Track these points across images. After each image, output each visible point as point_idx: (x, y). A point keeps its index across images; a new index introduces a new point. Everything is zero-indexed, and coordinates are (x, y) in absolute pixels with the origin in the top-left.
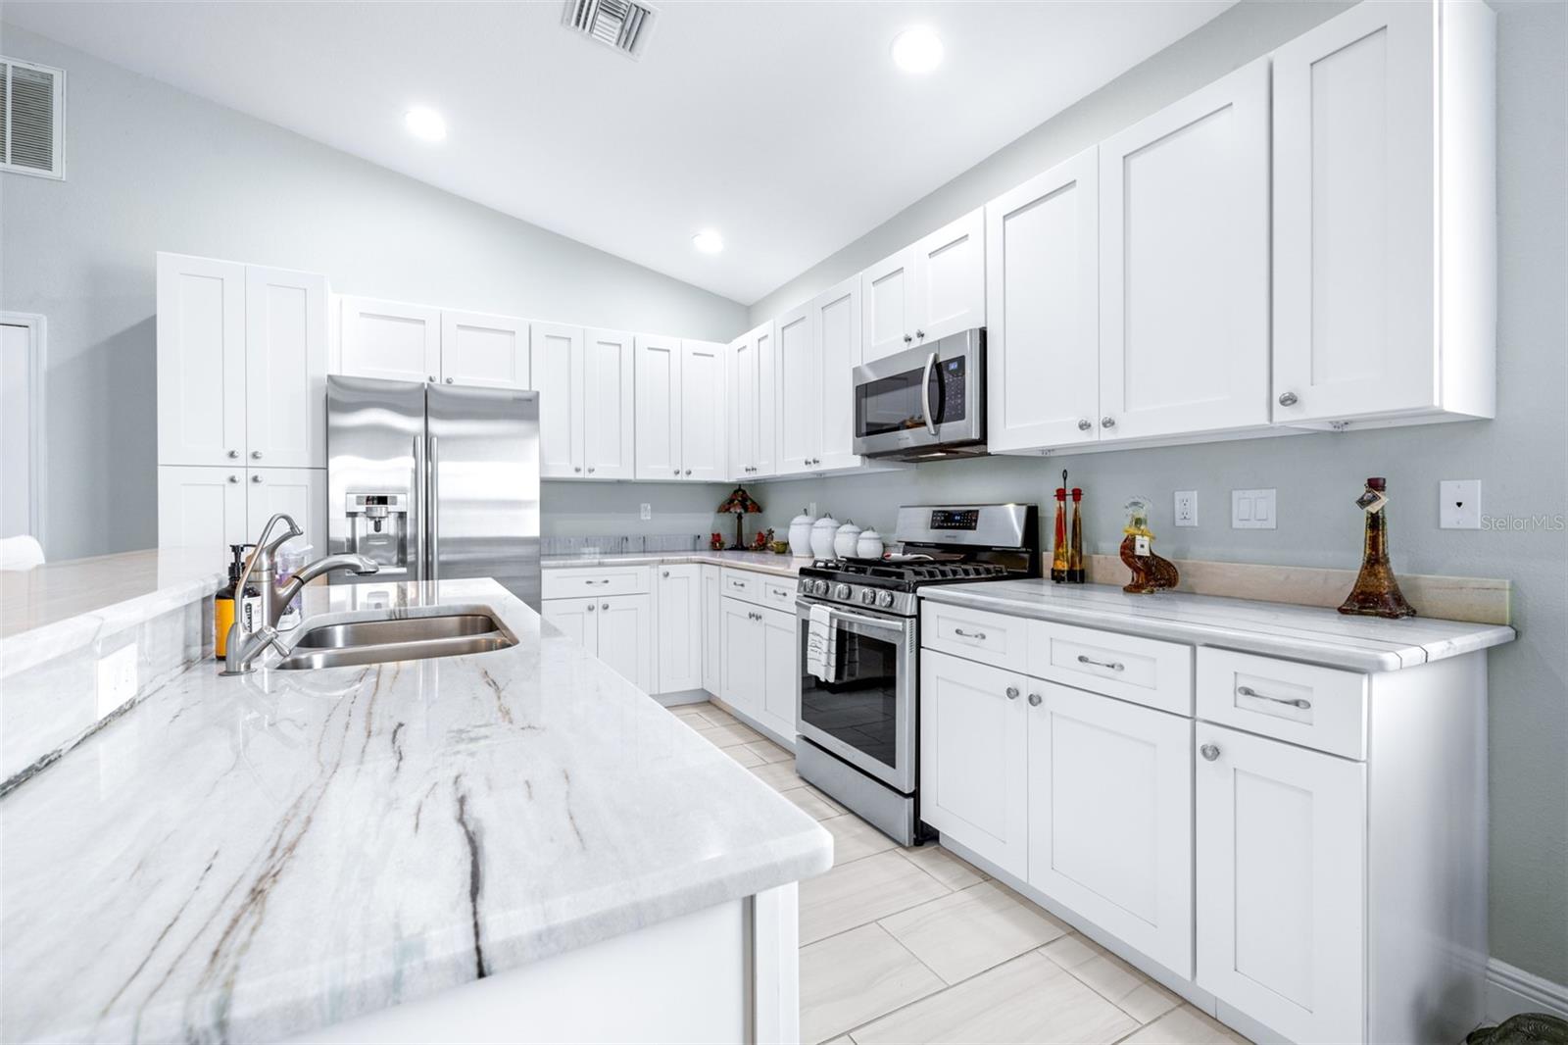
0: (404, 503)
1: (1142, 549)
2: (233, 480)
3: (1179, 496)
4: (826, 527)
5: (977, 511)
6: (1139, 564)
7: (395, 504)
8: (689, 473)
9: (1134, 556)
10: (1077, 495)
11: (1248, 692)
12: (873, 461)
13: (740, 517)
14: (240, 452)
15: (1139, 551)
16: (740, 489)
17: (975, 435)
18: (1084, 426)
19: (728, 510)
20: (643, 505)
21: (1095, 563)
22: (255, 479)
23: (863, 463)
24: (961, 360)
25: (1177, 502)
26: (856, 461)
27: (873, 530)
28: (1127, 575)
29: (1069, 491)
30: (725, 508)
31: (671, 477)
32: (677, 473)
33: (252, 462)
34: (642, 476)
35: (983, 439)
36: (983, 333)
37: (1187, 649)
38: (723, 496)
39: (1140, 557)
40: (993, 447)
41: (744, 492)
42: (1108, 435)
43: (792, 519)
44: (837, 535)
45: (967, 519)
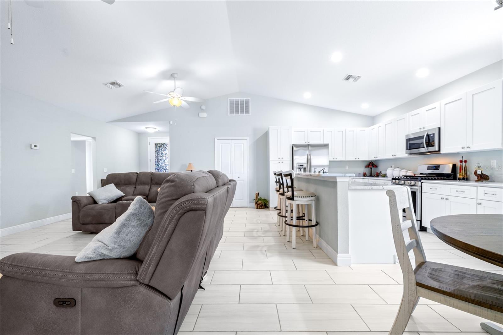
0: (305, 166)
1: (479, 172)
2: (279, 163)
3: (492, 161)
4: (397, 170)
5: (439, 166)
6: (479, 176)
7: (304, 166)
8: (359, 158)
9: (477, 174)
10: (466, 162)
11: (486, 193)
12: (411, 155)
13: (371, 169)
14: (280, 158)
15: (478, 173)
16: (371, 162)
17: (437, 149)
18: (463, 148)
19: (368, 167)
20: (346, 166)
21: (470, 176)
22: (282, 162)
23: (408, 155)
24: (434, 134)
25: (491, 162)
26: (407, 155)
27: (411, 170)
28: (476, 178)
29: (463, 161)
30: (367, 166)
31: (354, 160)
32: (356, 159)
33: (282, 159)
34: (347, 159)
35: (439, 150)
36: (440, 128)
37: (476, 187)
38: (366, 164)
39: (479, 174)
40: (442, 152)
41: (372, 163)
42: (468, 150)
43: (387, 168)
44: (401, 172)
45: (437, 167)
